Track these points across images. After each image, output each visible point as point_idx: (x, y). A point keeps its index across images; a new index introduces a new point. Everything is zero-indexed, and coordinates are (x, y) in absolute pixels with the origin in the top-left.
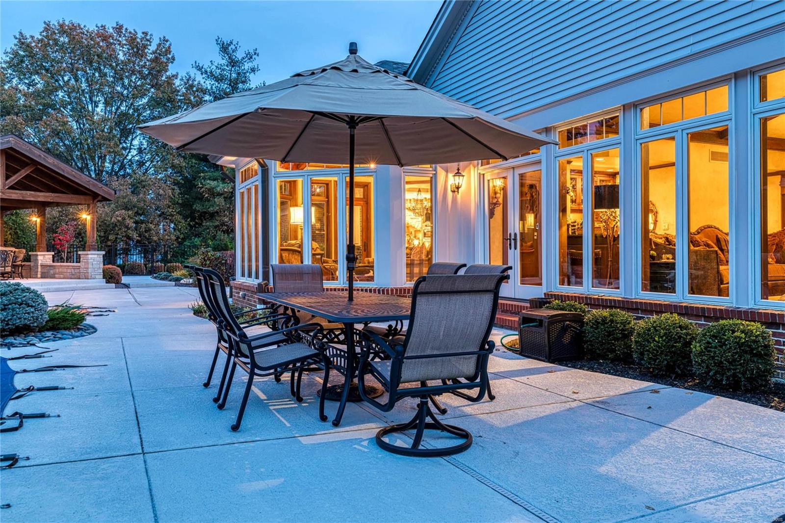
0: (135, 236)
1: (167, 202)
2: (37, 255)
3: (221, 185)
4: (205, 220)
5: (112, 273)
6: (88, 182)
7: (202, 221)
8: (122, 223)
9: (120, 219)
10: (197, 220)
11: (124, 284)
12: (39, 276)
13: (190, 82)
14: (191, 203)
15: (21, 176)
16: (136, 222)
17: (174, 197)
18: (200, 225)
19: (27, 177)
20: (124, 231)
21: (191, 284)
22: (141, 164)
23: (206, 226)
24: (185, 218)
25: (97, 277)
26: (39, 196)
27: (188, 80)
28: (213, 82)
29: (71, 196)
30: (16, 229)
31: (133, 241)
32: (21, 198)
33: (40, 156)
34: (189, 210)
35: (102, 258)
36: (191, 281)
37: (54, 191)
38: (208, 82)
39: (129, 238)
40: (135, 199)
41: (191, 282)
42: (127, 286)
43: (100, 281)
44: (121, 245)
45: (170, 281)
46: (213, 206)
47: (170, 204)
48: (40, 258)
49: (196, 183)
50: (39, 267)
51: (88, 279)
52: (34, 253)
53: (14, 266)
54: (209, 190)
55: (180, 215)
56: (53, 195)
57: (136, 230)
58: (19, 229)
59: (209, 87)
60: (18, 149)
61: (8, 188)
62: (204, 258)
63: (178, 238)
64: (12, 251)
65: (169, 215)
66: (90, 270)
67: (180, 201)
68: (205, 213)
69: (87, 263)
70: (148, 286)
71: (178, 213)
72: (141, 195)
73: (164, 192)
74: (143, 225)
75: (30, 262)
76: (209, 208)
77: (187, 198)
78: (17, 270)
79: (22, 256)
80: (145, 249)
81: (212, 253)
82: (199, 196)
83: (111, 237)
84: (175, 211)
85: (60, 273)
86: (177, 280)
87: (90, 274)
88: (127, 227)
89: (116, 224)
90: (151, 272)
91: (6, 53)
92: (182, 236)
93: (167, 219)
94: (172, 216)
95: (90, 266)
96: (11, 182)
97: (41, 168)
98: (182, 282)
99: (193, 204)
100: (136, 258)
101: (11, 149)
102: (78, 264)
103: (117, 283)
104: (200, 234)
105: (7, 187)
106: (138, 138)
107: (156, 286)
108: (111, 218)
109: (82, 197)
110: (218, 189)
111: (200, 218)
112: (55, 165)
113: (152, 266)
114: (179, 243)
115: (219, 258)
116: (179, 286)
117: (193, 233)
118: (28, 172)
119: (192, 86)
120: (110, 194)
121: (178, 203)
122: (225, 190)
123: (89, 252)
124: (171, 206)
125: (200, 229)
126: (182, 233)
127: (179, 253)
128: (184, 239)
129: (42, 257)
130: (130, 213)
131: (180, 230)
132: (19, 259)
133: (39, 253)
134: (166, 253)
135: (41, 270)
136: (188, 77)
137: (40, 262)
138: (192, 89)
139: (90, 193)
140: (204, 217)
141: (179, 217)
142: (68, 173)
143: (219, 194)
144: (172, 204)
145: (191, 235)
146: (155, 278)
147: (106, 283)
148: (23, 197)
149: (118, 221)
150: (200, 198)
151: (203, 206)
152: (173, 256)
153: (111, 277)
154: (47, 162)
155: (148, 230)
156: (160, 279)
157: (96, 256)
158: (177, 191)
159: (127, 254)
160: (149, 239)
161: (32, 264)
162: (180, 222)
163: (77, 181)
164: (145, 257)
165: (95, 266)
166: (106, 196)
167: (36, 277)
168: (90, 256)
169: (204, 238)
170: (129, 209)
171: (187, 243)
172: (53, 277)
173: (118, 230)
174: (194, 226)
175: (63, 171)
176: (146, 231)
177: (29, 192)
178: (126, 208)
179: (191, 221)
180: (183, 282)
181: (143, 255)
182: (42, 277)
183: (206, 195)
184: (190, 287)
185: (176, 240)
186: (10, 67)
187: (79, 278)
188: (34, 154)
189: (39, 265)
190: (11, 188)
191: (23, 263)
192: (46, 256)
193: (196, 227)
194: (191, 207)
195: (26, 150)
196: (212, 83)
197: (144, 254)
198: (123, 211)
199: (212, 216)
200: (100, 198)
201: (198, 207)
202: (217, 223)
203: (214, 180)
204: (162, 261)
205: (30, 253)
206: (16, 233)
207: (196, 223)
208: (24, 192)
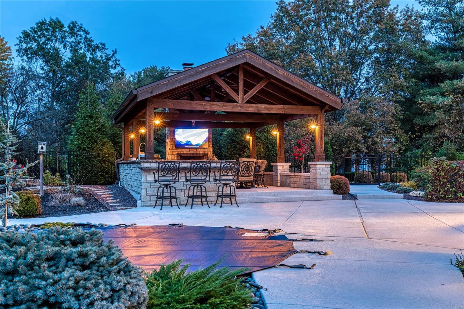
0: (364, 149)
1: (390, 118)
2: (277, 166)
3: (441, 98)
4: (425, 132)
5: (340, 184)
6: (315, 91)
7: (422, 134)
8: (352, 138)
9: (351, 134)
10: (416, 134)
11: (352, 195)
12: (279, 184)
13: (409, 13)
14: (412, 118)
15: (257, 89)
16: (365, 137)
17: (397, 113)
18: (420, 137)
19: (262, 91)
20: (355, 145)
21: (422, 197)
22: (367, 90)
23: (426, 138)
24: (406, 132)
25: (325, 187)
26: (272, 109)
27: (407, 12)
28: (431, 7)
29: (300, 107)
30: (267, 144)
31: (363, 153)
32: (257, 111)
33: (271, 68)
34: (409, 125)
35: (330, 169)
36: (422, 193)
37: (285, 103)
38: (425, 9)
39: (359, 150)
40: (363, 117)
41: (421, 195)
42: (354, 197)
43: (328, 192)
44: (353, 157)
45: (398, 192)
46: (433, 119)
47: (393, 120)
48: (279, 168)
49: (416, 100)
50: (279, 176)
51: (317, 189)
52: (275, 164)
53: (255, 176)
54: (429, 105)
55: (402, 129)
56: (284, 106)
57: (365, 144)
58: (270, 144)
59: (427, 12)
60: (252, 63)
61: (245, 103)
62: (438, 169)
63: (400, 149)
64: (253, 162)
65: (392, 130)
66: (318, 180)
67: (402, 117)
68: (425, 126)
69: (316, 173)
70: (375, 198)
71: (400, 128)
72: (369, 114)
73: (388, 109)
74: (370, 139)
75: (272, 171)
76: (428, 121)
77: (407, 115)
78: (259, 179)
79: (264, 167)
80: (372, 161)
81: (448, 163)
82: (419, 112)
83: (345, 150)
84: (398, 126)
85: (295, 182)
86: (406, 192)
87: (318, 185)
88: (357, 141)
89: (348, 139)
90: (378, 181)
91: (272, 17)
92: (404, 148)
93: (390, 133)
94: (395, 130)
95: (319, 176)
96: (248, 96)
97: (274, 81)
98: (411, 194)
99: (413, 120)
100: (365, 168)
101: (247, 64)
102: (308, 174)
103: (345, 194)
104: (421, 146)
105: (245, 101)
106: (365, 69)
107: (384, 198)
108: (344, 134)
109: (310, 107)
110: (438, 103)
111: (420, 131)
112: (285, 77)
113: (379, 175)
114: (401, 154)
115: (455, 169)
116: (408, 199)
117: (413, 145)
118: (262, 87)
119: (410, 17)
120: (336, 103)
121: (399, 119)
122: (446, 103)
123: (317, 163)
124: (393, 121)
125: (420, 142)
126: (404, 145)
127: (401, 163)
128: (406, 151)
129: (281, 166)
130: (359, 129)
131: (401, 143)
132: (261, 169)
133: (278, 164)
134: (390, 164)
135: (281, 179)
136: (407, 9)
137: (279, 172)
138: (411, 18)
139: (318, 104)
140: (424, 130)
141: (400, 131)
142: (297, 83)
143: (439, 108)
144: (395, 120)
145: (412, 147)
146: (382, 188)
147: (335, 193)
148: (259, 111)
149: (350, 136)
150: (420, 113)
151: (423, 120)
152: (396, 166)
153: (339, 188)
154: (278, 74)
155: (374, 143)
156: (387, 190)
157: (324, 166)
158: (399, 108)
159: (358, 164)
160: (375, 151)
161: (273, 173)
162: (402, 136)
163: (305, 91)
164: (372, 166)
165: (323, 176)
166: (333, 105)
167: (277, 186)
168: (318, 166)
169: (424, 149)
170: (358, 126)
171: (408, 154)
172: (289, 186)
173: (350, 144)
174: (415, 138)
175: (293, 82)
176: (372, 145)
177: (263, 106)
178: (357, 126)
179: (412, 134)
180: (413, 195)
181: (370, 165)
182: (281, 186)
183: (426, 110)
184: (421, 200)
185: (398, 151)
186: (275, 27)
187: (309, 188)
188: (266, 67)
189: (279, 174)
190: (248, 102)
191: (266, 173)
192: (285, 167)
193: (416, 140)
194: (412, 121)
195: (260, 65)
196: (429, 8)
197: (372, 164)
198: (354, 127)
199: (432, 128)
200: (327, 108)
201: (418, 121)
202: (437, 135)
203: (433, 95)
204: (386, 170)
205: (272, 164)
206: (267, 147)
207: (416, 136)
208: (259, 105)
